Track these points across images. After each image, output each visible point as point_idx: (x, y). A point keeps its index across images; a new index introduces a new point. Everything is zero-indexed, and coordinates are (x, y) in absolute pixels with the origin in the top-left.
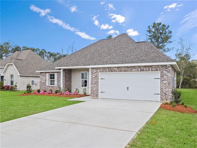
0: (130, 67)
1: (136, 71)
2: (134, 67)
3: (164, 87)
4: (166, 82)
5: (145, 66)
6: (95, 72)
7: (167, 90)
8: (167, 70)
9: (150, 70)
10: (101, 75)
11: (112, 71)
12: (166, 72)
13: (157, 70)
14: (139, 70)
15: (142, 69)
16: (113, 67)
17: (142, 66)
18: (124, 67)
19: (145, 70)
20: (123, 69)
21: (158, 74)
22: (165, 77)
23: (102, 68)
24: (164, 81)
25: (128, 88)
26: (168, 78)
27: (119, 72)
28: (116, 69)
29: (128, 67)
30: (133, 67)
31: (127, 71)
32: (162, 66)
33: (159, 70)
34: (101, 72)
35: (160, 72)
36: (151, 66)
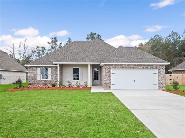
0: (138, 65)
1: (142, 68)
2: (141, 65)
3: (161, 80)
4: (162, 76)
5: (148, 65)
6: (108, 68)
7: (163, 81)
8: (162, 68)
9: (152, 68)
10: (113, 71)
11: (123, 68)
12: (162, 69)
13: (156, 68)
14: (144, 67)
15: (146, 67)
16: (124, 65)
17: (146, 65)
18: (133, 65)
19: (148, 67)
20: (132, 66)
21: (157, 71)
22: (161, 72)
23: (115, 65)
24: (161, 76)
25: (134, 80)
26: (164, 74)
27: (129, 68)
28: (126, 66)
29: (136, 65)
30: (139, 65)
31: (135, 68)
32: (160, 65)
33: (157, 68)
34: (113, 68)
35: (158, 69)
36: (153, 65)
